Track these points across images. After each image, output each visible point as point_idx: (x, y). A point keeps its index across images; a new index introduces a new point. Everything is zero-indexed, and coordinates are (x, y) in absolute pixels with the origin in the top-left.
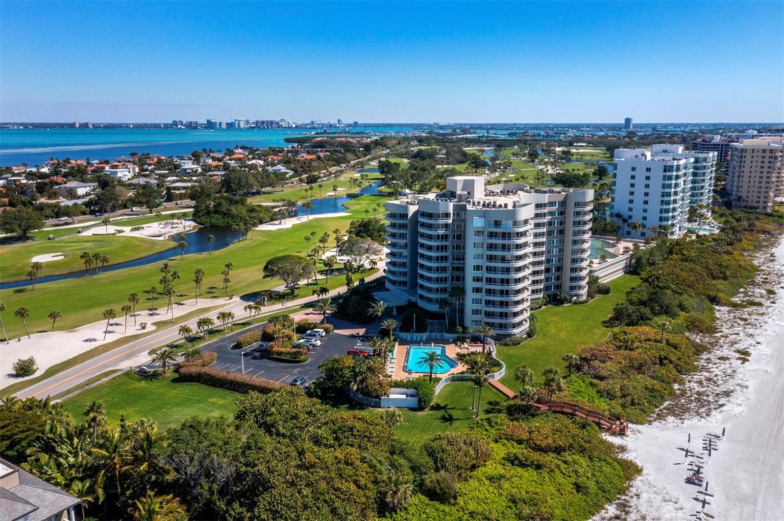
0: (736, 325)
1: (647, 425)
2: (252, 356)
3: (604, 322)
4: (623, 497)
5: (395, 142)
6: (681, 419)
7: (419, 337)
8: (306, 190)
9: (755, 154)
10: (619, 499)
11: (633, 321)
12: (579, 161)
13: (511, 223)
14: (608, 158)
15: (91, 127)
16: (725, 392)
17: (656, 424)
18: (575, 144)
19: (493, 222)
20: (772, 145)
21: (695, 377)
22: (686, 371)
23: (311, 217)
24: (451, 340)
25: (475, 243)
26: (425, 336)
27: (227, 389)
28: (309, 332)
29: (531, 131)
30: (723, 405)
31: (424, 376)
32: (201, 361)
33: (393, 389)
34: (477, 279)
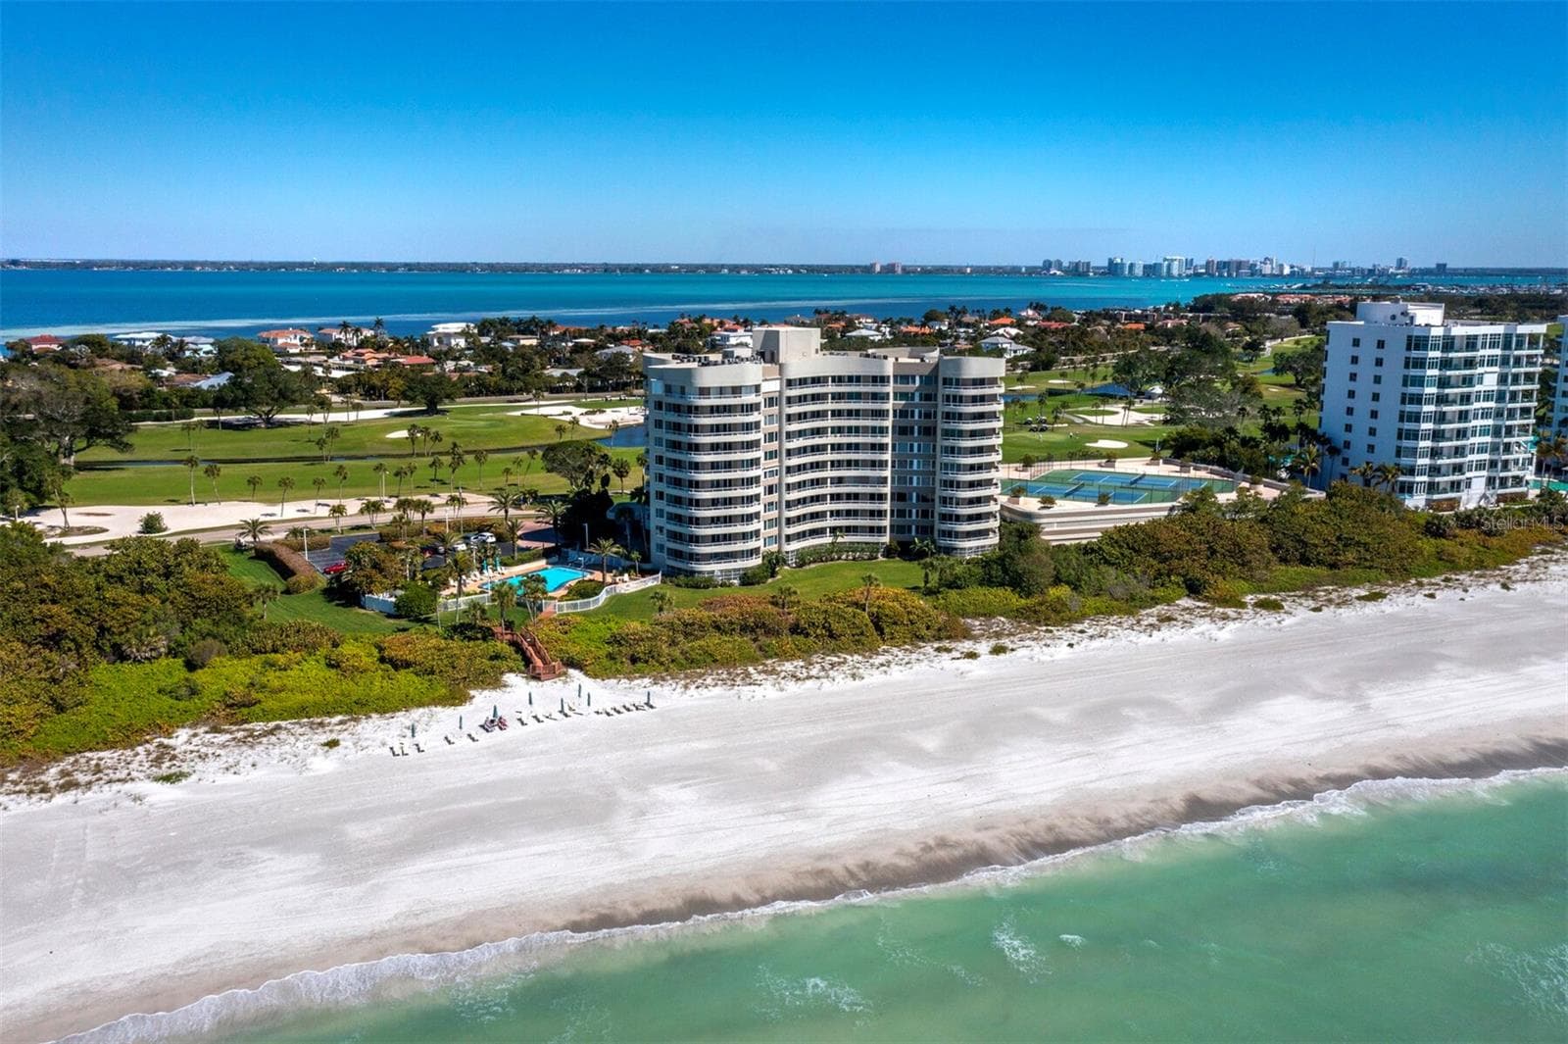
15: (899, 271)
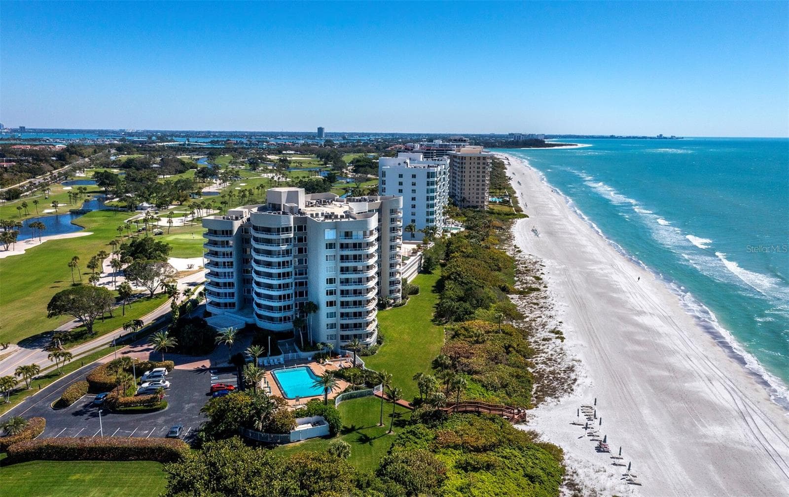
0: (533, 309)
1: (535, 409)
2: (89, 413)
3: (432, 321)
4: (567, 478)
5: (91, 150)
6: (555, 398)
7: (276, 360)
8: (19, 208)
9: (472, 161)
10: (564, 480)
11: (459, 316)
12: (299, 169)
13: (361, 233)
14: (322, 165)
16: (568, 368)
17: (540, 405)
18: (284, 152)
19: (344, 234)
20: (482, 153)
21: (539, 359)
22: (528, 354)
23: (45, 239)
24: (310, 359)
25: (327, 256)
26: (281, 358)
27: (86, 459)
28: (147, 373)
29: (234, 139)
30: (575, 380)
31: (312, 400)
32: (29, 432)
33: (298, 420)
34: (330, 293)
